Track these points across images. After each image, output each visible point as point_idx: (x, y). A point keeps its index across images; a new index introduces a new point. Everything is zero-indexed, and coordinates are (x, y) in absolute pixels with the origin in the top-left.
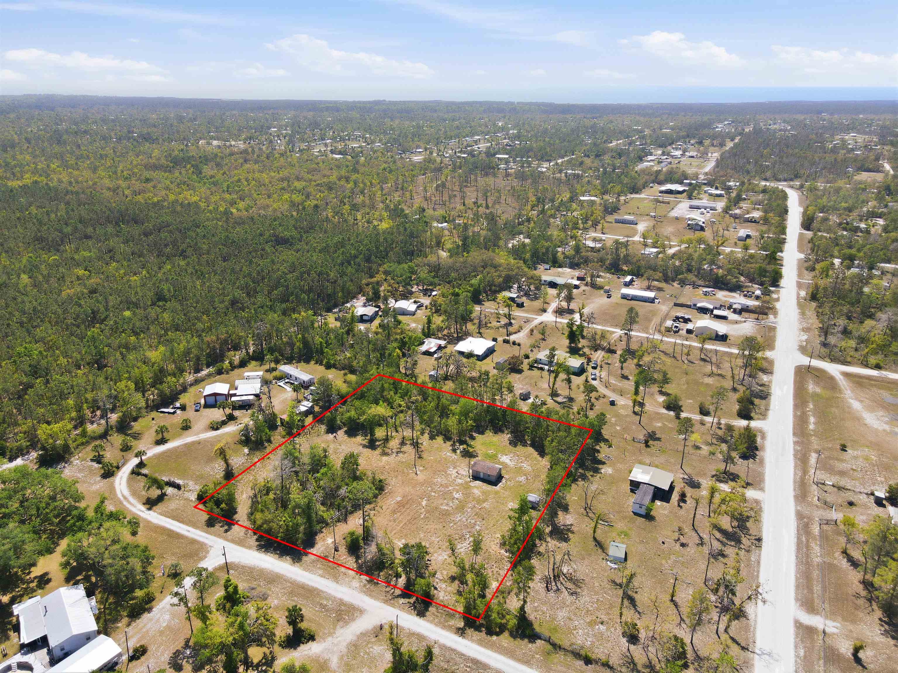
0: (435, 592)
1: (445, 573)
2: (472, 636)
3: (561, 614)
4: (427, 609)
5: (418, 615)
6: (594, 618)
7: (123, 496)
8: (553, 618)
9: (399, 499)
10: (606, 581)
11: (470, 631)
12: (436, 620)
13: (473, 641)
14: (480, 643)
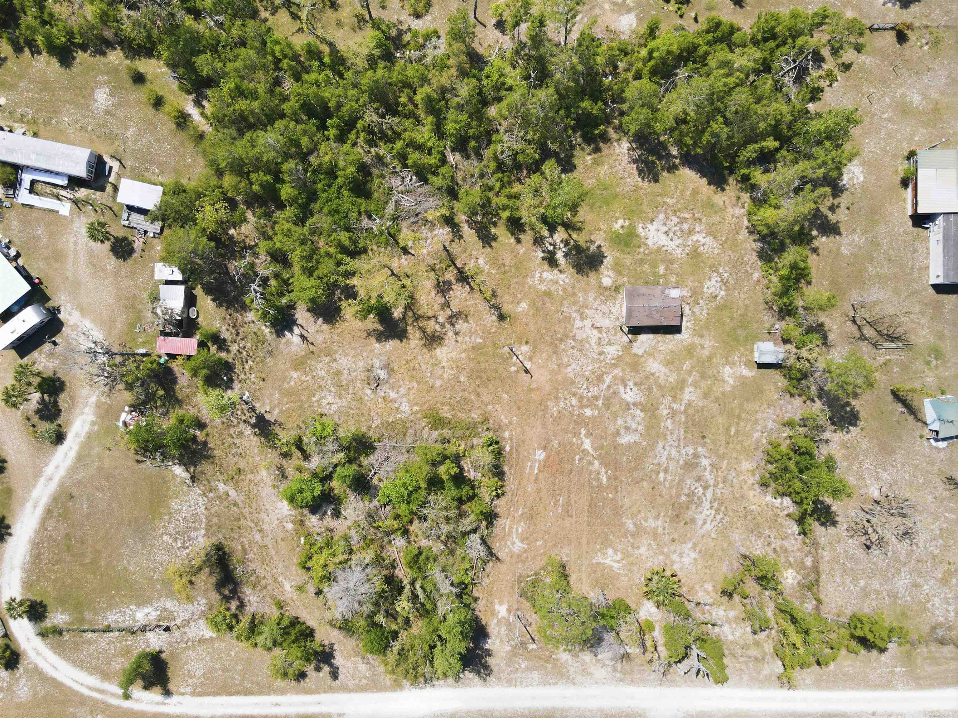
0: (717, 629)
1: (709, 587)
2: (804, 679)
3: (901, 583)
4: (723, 667)
5: (717, 682)
6: (947, 567)
7: (91, 688)
8: (894, 596)
9: (540, 455)
10: (941, 486)
11: (797, 673)
12: (745, 678)
13: (808, 687)
14: (818, 684)
